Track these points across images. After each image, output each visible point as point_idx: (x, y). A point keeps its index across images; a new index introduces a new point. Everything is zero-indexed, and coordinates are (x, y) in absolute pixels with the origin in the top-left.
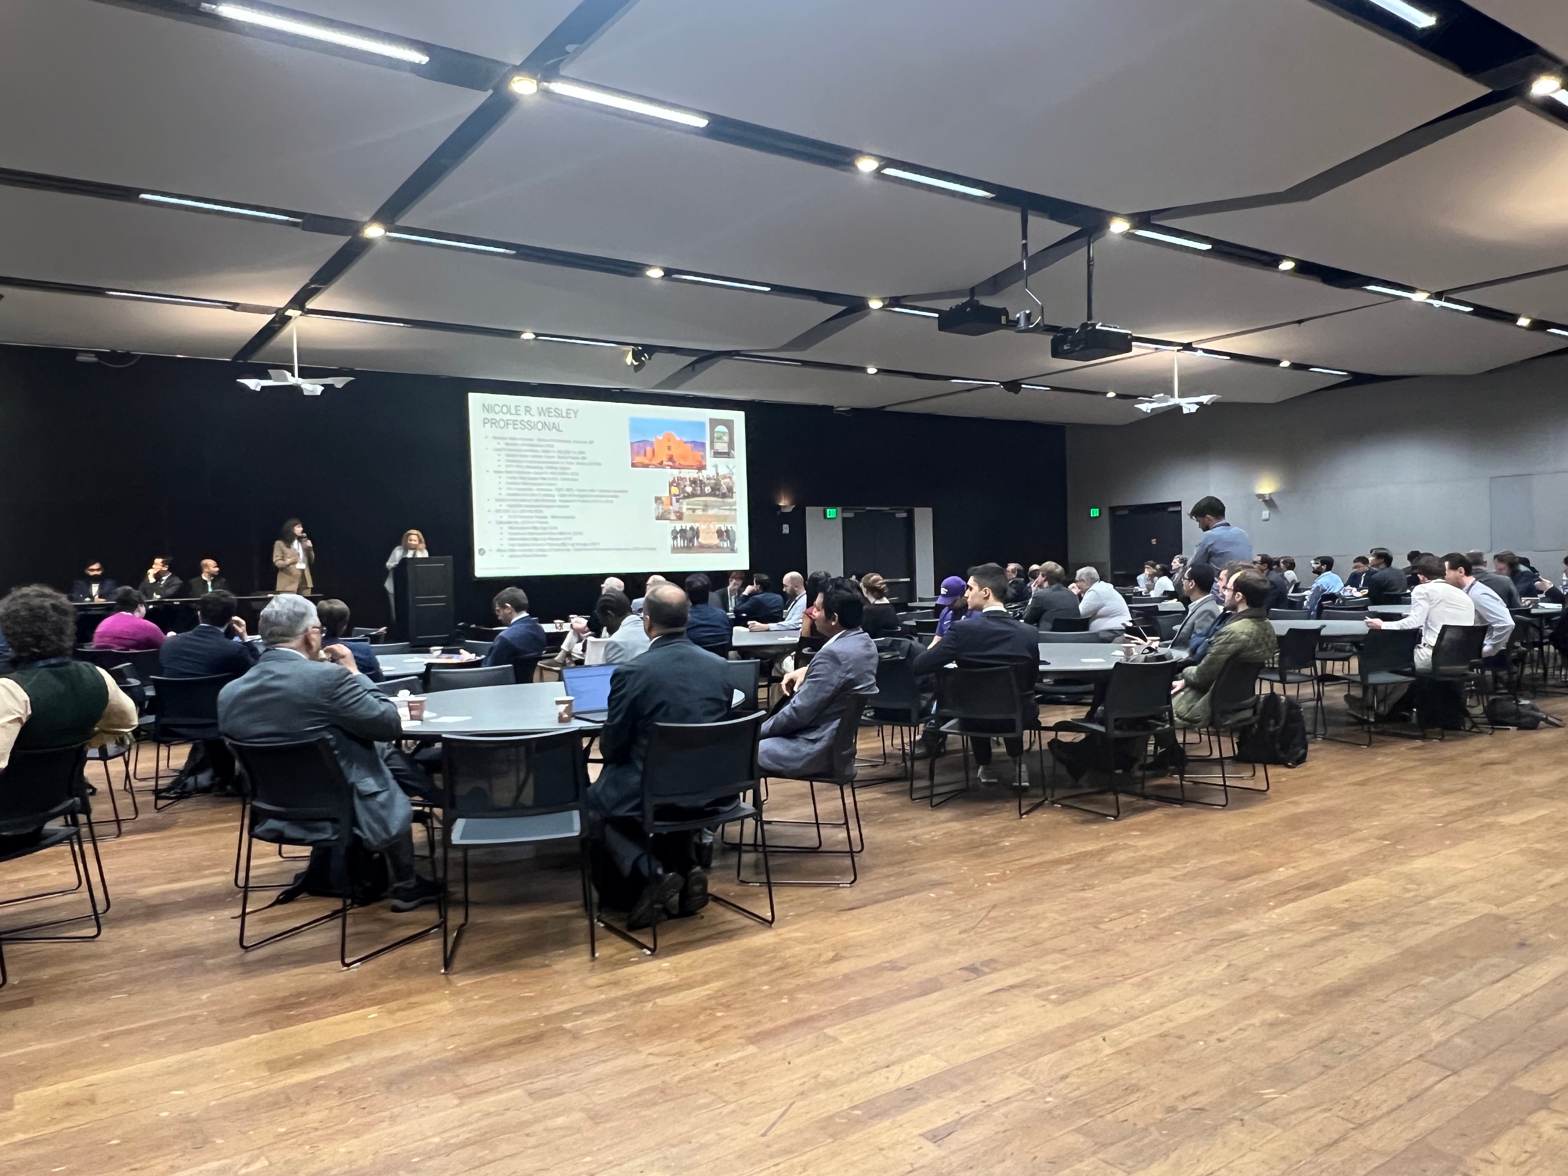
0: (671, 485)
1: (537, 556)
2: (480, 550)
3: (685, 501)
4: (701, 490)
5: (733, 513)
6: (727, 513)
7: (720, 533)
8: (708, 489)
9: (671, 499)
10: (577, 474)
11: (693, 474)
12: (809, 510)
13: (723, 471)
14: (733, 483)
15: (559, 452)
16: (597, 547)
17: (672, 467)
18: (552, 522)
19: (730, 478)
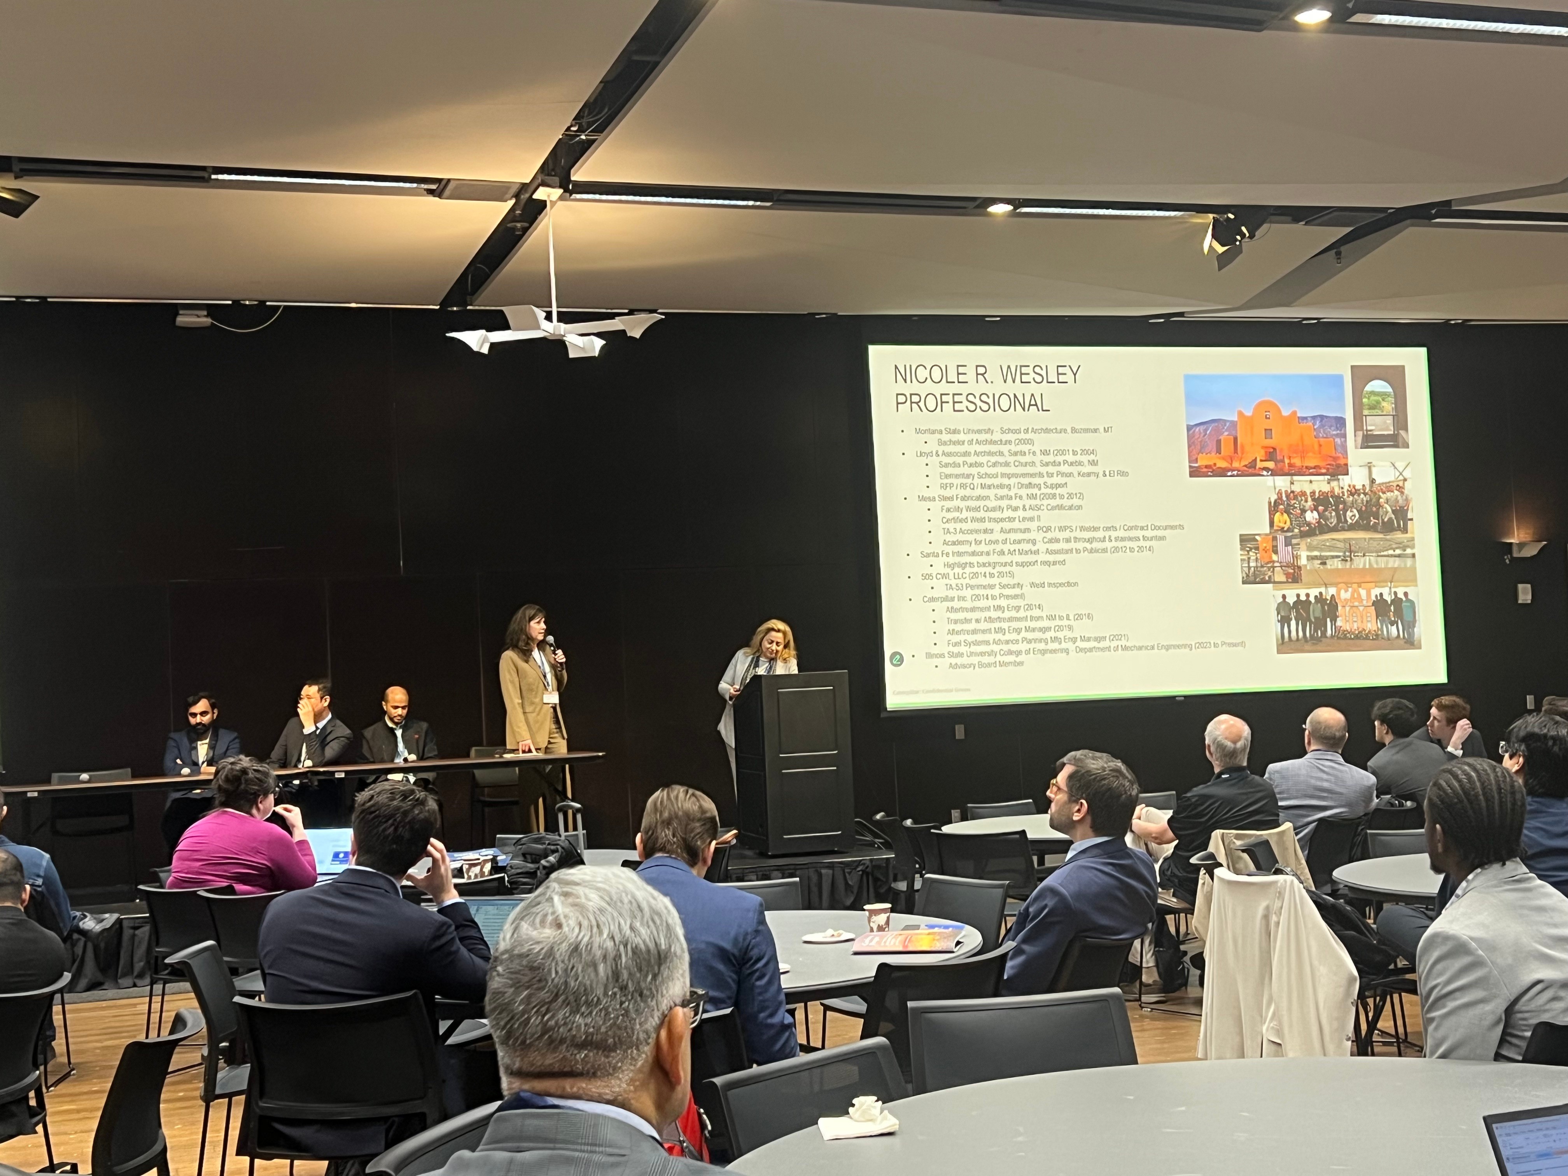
0: (1273, 508)
2: (894, 654)
3: (1304, 543)
4: (1338, 516)
5: (1409, 562)
6: (1395, 563)
7: (1380, 605)
8: (1352, 515)
9: (1275, 539)
10: (1081, 496)
11: (1320, 484)
14: (1407, 500)
15: (1045, 453)
17: (1274, 473)
18: (1032, 596)
19: (1400, 489)
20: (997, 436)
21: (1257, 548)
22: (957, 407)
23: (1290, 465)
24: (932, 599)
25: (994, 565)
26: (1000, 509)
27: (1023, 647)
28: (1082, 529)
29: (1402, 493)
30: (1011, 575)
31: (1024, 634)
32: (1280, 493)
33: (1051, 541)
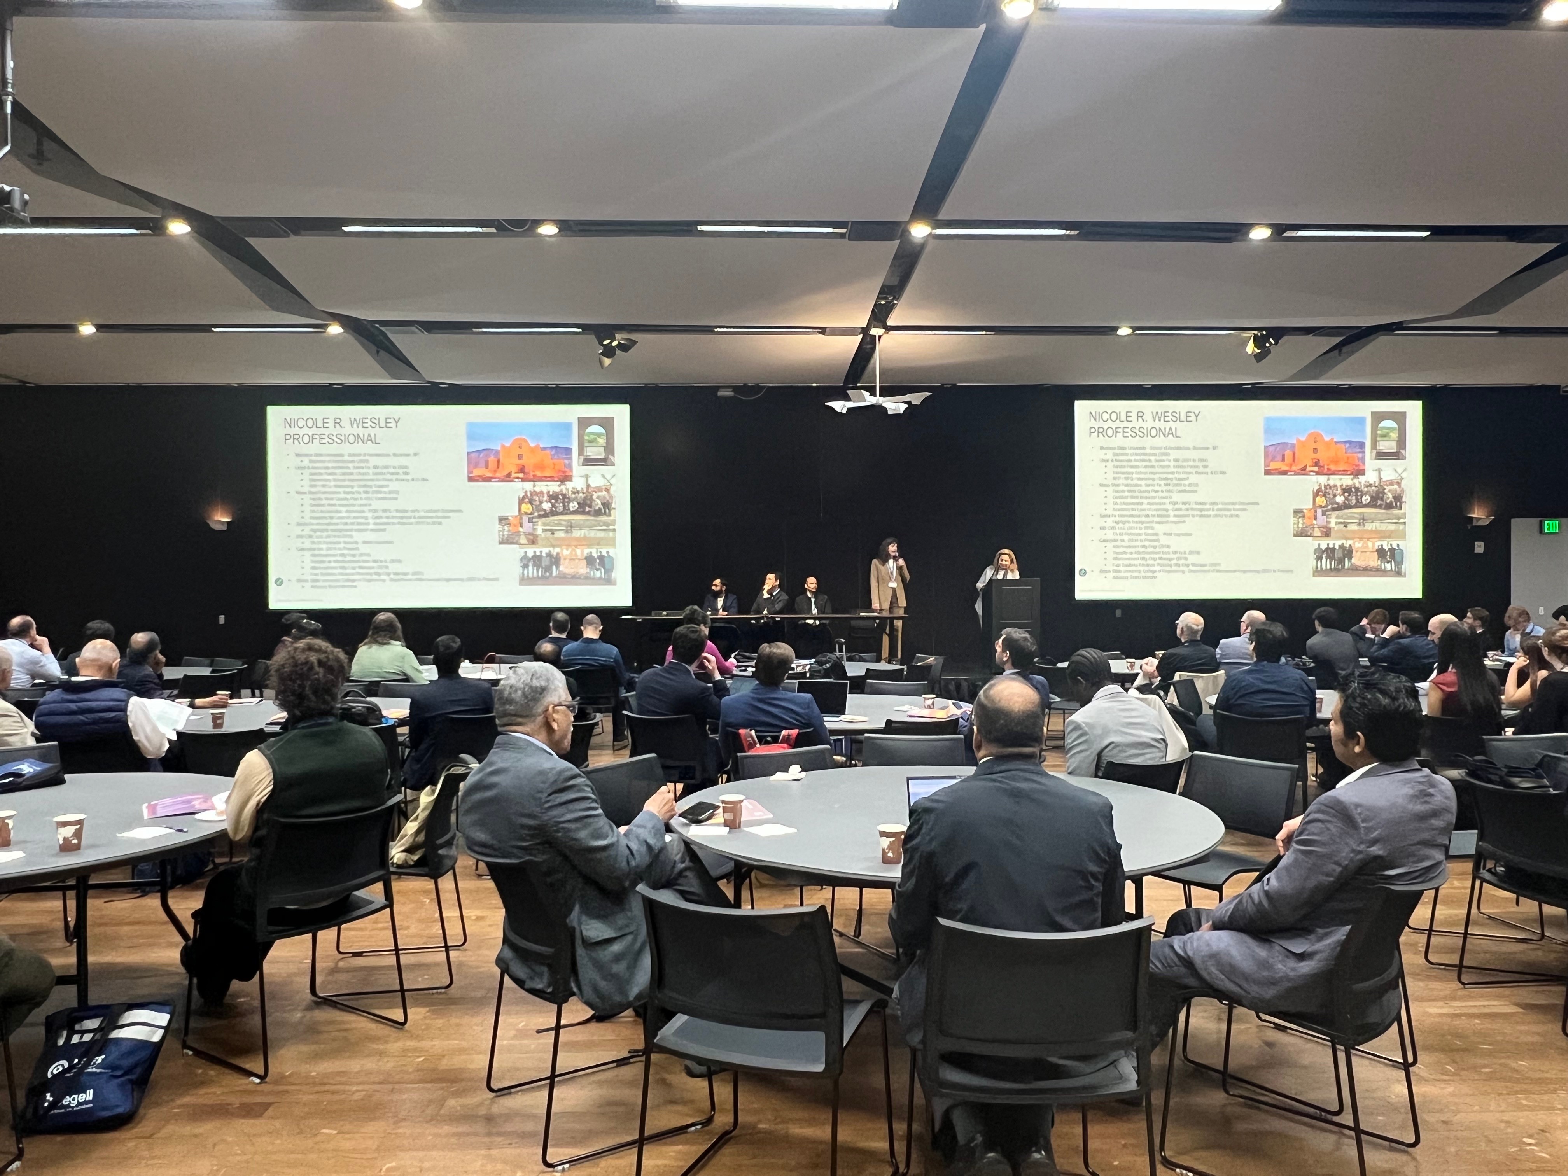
1: (1144, 577)
2: (1081, 570)
9: (1315, 512)
12: (1515, 522)
13: (1388, 475)
16: (1218, 568)
19: (1399, 484)
20: (1148, 451)
21: (1304, 516)
22: (1126, 434)
23: (1328, 469)
24: (1105, 541)
25: (1142, 523)
26: (1148, 492)
27: (1157, 568)
28: (1196, 503)
29: (1400, 487)
30: (1152, 528)
31: (1158, 561)
32: (1320, 485)
33: (1177, 510)
